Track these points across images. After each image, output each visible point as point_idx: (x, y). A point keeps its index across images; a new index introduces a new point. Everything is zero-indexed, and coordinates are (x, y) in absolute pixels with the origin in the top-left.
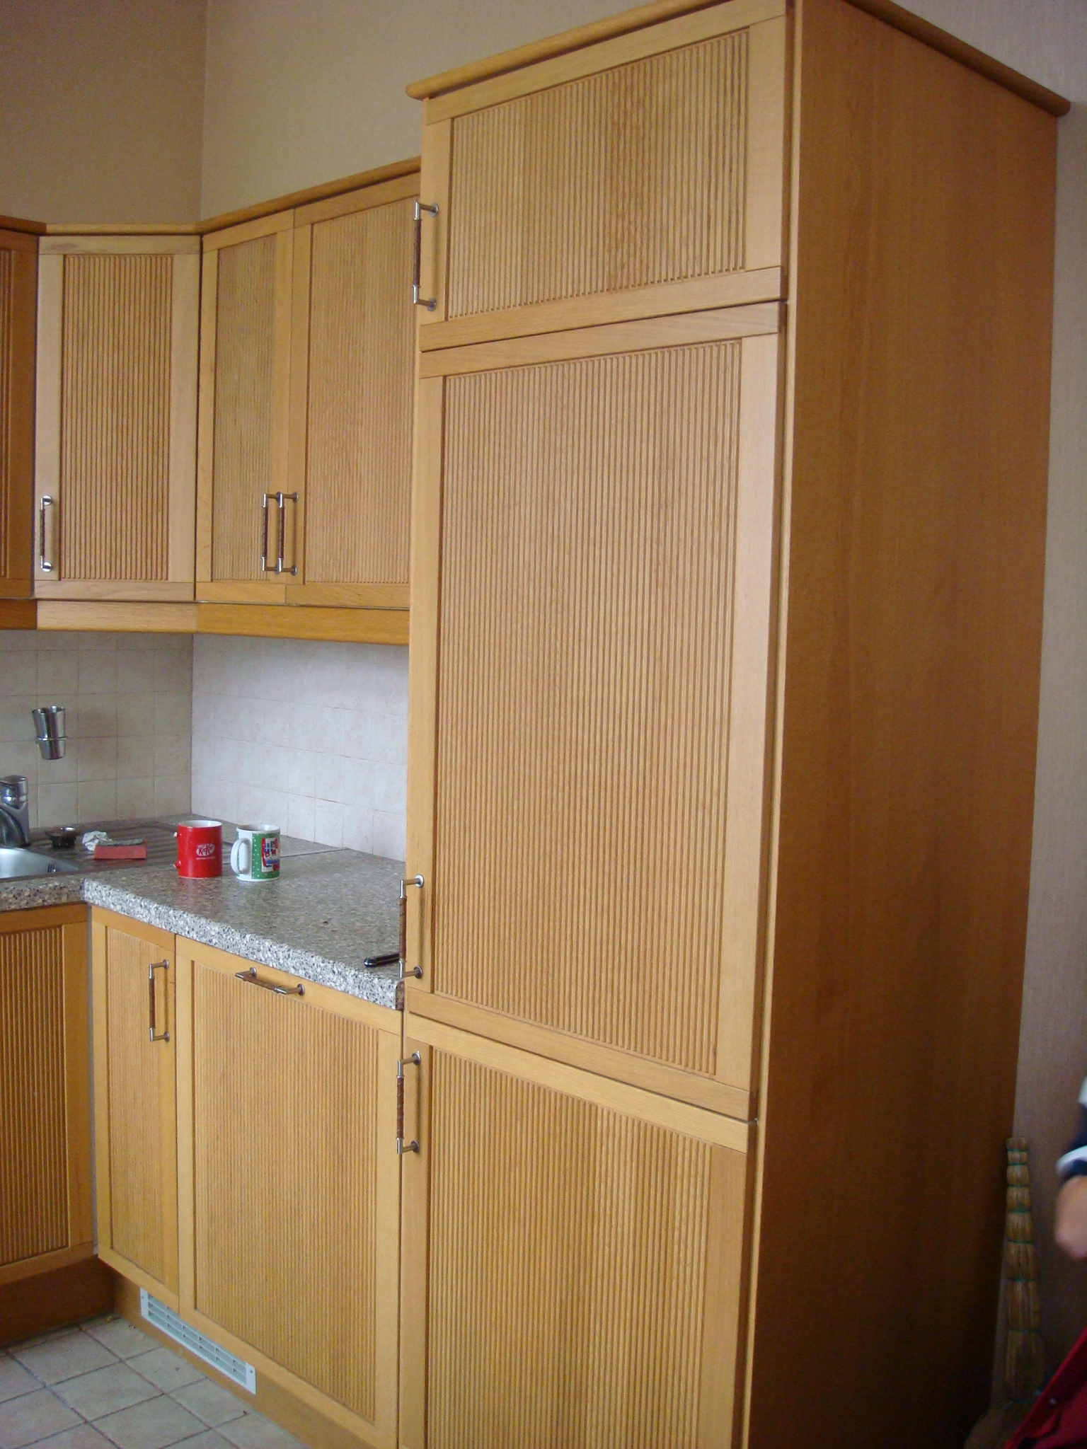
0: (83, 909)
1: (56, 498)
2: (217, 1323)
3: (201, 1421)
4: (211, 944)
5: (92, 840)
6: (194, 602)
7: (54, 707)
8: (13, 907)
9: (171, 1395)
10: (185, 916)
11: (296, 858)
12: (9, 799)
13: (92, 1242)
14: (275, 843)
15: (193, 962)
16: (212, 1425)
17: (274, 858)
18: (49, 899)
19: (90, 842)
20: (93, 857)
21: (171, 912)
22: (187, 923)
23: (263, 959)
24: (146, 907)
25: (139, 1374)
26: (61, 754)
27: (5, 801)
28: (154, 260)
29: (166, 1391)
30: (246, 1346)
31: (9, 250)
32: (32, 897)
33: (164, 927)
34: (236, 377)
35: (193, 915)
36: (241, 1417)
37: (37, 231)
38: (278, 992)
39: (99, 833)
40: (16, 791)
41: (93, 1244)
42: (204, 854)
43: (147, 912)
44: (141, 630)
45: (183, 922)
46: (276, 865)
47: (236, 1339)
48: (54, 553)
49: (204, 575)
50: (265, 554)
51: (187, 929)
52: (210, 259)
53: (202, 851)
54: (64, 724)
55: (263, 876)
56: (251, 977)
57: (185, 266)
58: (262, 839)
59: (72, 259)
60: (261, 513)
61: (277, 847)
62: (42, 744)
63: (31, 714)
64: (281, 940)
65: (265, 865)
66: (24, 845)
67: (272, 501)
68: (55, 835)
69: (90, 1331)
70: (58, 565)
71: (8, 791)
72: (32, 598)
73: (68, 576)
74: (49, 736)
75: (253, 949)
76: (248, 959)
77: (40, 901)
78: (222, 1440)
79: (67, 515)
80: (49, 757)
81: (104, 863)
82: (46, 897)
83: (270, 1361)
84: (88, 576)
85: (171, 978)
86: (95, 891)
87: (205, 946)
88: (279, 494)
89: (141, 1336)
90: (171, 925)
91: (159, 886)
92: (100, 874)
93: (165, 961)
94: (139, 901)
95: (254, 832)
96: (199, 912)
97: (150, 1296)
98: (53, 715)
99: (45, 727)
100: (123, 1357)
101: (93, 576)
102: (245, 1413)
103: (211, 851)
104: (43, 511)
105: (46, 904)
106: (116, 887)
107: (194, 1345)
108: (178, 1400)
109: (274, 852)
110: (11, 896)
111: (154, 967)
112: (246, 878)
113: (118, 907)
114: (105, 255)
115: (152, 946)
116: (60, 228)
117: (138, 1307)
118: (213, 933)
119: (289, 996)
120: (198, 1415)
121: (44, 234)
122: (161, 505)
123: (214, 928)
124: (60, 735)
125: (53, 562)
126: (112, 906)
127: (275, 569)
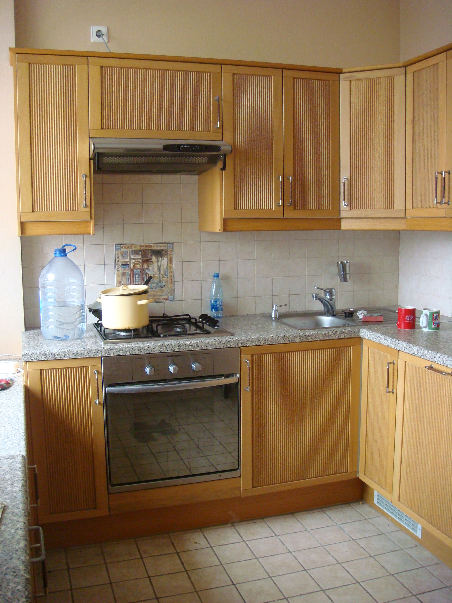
0: (360, 339)
1: (349, 178)
2: (408, 507)
3: (398, 546)
4: (414, 354)
5: (361, 314)
6: (405, 218)
7: (345, 262)
8: (333, 338)
9: (386, 534)
10: (403, 343)
11: (445, 323)
12: (328, 297)
13: (356, 472)
14: (438, 316)
15: (405, 362)
16: (403, 548)
17: (438, 322)
18: (347, 335)
19: (360, 315)
20: (362, 320)
21: (397, 341)
22: (404, 346)
23: (437, 361)
24: (386, 339)
25: (373, 525)
26: (348, 280)
27: (327, 298)
28: (386, 79)
29: (384, 533)
30: (420, 518)
31: (329, 81)
32: (340, 334)
33: (394, 348)
34: (422, 124)
35: (406, 343)
36: (414, 547)
37: (339, 72)
38: (443, 374)
39: (363, 311)
40: (331, 294)
41: (357, 472)
42: (409, 319)
43: (387, 341)
44: (383, 229)
45: (402, 345)
46: (438, 325)
47: (416, 515)
48: (348, 199)
49: (409, 206)
50: (436, 196)
51: (404, 348)
52: (410, 76)
53: (408, 318)
54: (349, 268)
55: (433, 329)
56: (431, 368)
57: (399, 81)
58: (433, 314)
59: (353, 82)
60: (435, 179)
61: (439, 317)
62: (340, 276)
63: (336, 264)
64: (444, 353)
65: (434, 325)
66: (334, 315)
67: (439, 175)
68: (346, 311)
69: (353, 507)
70: (350, 204)
71: (328, 294)
72: (339, 217)
73: (353, 208)
74: (343, 273)
75: (432, 357)
76: (430, 361)
77: (343, 336)
78: (407, 555)
79: (353, 185)
80: (343, 281)
81: (366, 323)
82: (346, 335)
83: (430, 525)
84: (362, 208)
85: (396, 368)
86: (365, 333)
87: (411, 355)
88: (442, 171)
89: (374, 511)
90: (397, 347)
91: (390, 331)
92: (366, 326)
93: (393, 361)
94: (383, 337)
95: (430, 311)
96: (409, 342)
97: (378, 496)
98: (345, 265)
99: (342, 269)
100: (367, 518)
101: (364, 208)
102: (416, 546)
103: (411, 319)
104: (344, 183)
105: (345, 337)
106: (373, 331)
107: (396, 516)
108: (389, 537)
109: (437, 320)
110: (332, 333)
111: (389, 363)
112: (426, 330)
113: (375, 339)
114: (366, 79)
115: (388, 355)
116: (348, 70)
117: (373, 499)
118: (415, 350)
119: (447, 376)
120: (397, 543)
121: (342, 73)
122: (390, 179)
123: (415, 348)
124: (348, 272)
125: (348, 202)
126: (372, 339)
127: (440, 203)
